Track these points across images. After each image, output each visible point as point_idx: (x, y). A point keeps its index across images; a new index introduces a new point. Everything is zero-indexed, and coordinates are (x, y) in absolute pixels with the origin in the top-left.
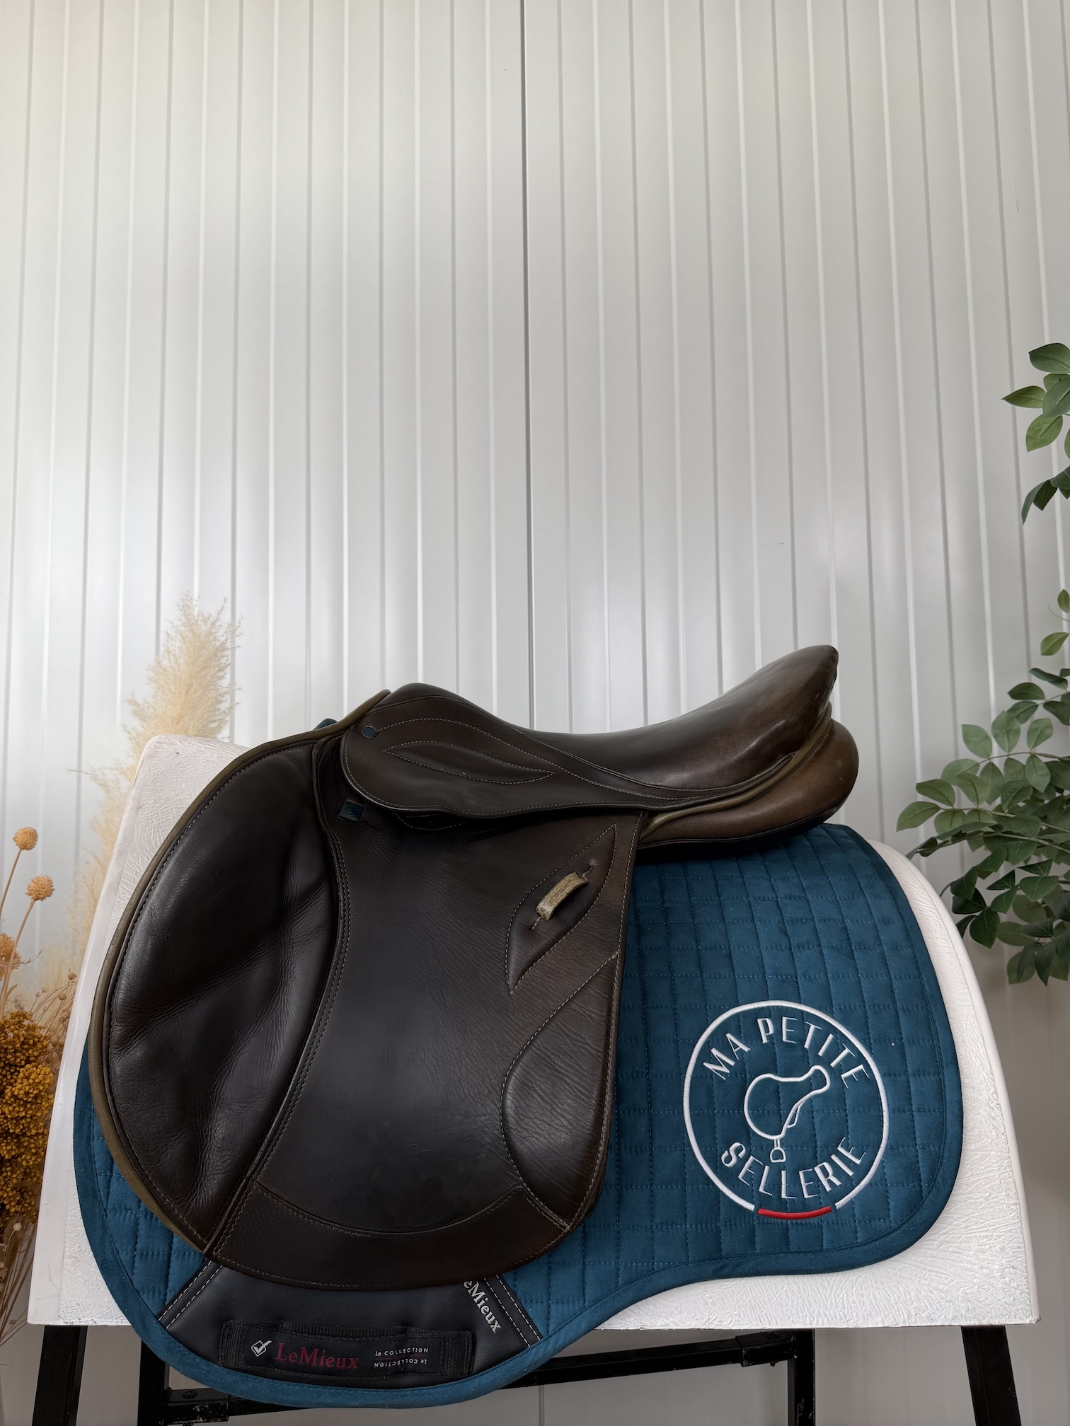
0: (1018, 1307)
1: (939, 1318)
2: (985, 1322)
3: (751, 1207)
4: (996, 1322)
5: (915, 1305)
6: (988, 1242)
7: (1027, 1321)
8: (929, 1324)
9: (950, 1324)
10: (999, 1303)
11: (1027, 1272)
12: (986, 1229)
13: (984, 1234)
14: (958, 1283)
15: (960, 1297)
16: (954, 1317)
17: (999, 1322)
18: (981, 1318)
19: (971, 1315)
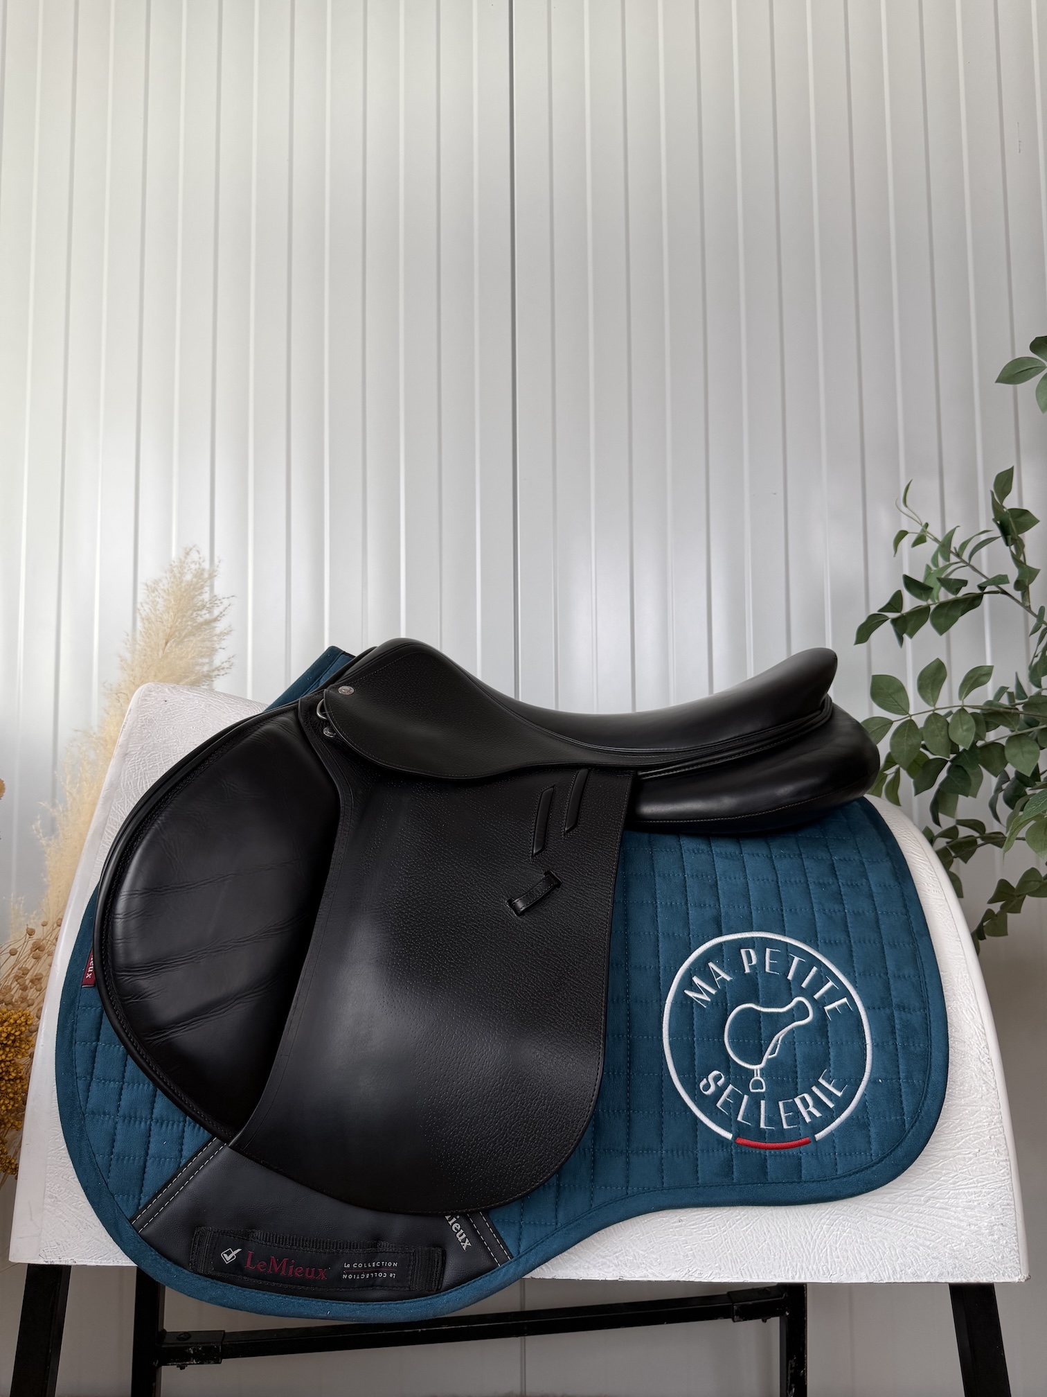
0: (1007, 1265)
1: (925, 1274)
2: (973, 1280)
3: (729, 1136)
4: (984, 1280)
5: (900, 1261)
6: (977, 1199)
7: (1016, 1280)
8: (915, 1281)
9: (936, 1281)
10: (986, 1259)
11: (1016, 1230)
12: (975, 1185)
13: (972, 1190)
14: (944, 1239)
15: (947, 1254)
16: (941, 1275)
17: (986, 1279)
18: (968, 1275)
19: (958, 1272)
